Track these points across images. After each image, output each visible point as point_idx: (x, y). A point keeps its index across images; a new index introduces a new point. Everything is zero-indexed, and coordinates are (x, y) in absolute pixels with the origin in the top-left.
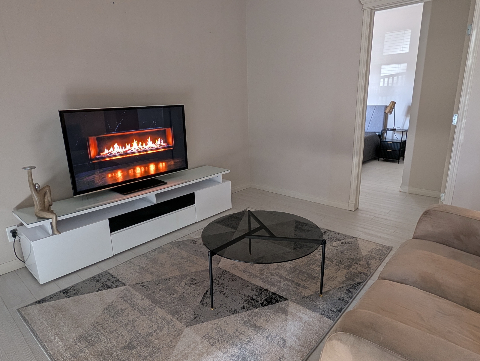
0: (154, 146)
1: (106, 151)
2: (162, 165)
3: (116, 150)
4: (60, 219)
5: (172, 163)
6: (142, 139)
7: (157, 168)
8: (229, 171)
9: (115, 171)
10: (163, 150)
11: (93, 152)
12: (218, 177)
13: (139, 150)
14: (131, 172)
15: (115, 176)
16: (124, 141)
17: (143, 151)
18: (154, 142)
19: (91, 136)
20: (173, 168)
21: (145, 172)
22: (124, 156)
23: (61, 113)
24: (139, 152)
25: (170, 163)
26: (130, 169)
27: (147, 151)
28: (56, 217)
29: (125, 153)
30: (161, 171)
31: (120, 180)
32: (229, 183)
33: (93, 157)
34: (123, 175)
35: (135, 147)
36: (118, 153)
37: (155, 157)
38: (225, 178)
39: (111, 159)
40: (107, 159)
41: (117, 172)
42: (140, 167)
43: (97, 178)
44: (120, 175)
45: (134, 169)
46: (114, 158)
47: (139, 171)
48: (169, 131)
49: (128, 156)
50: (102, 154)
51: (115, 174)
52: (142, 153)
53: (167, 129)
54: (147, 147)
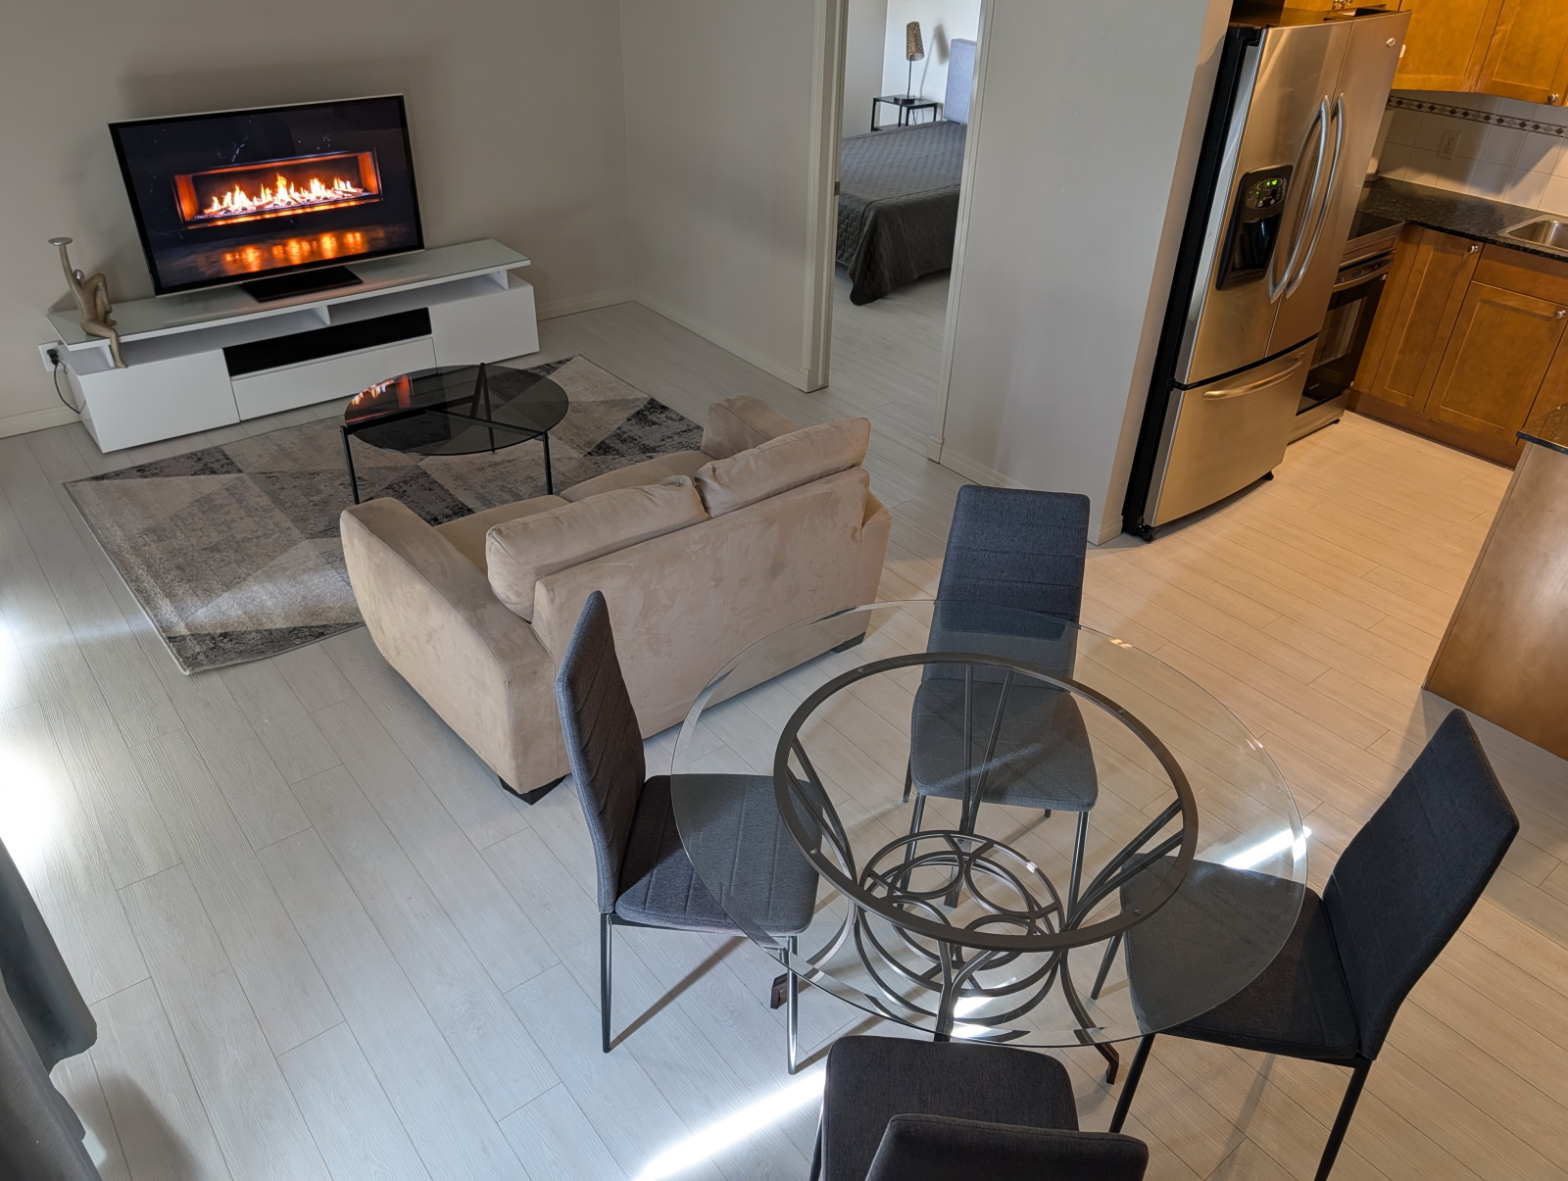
0: (329, 194)
1: (216, 206)
2: (354, 240)
3: (236, 203)
4: (125, 339)
5: (381, 233)
6: (299, 178)
7: (341, 245)
8: (528, 263)
9: (241, 248)
10: (352, 204)
11: (186, 208)
12: (500, 273)
13: (293, 203)
14: (277, 251)
15: (241, 260)
16: (253, 183)
17: (303, 207)
18: (329, 186)
19: (181, 173)
20: (383, 244)
21: (312, 252)
22: (258, 218)
23: (115, 128)
24: (293, 208)
25: (373, 234)
26: (276, 245)
27: (312, 205)
28: (118, 337)
29: (260, 211)
30: (353, 252)
31: (255, 268)
32: (527, 291)
33: (188, 219)
34: (262, 259)
35: (282, 197)
36: (244, 209)
37: (334, 219)
38: (516, 276)
39: (229, 222)
40: (220, 223)
41: (243, 251)
42: (299, 242)
43: (198, 261)
44: (252, 257)
45: (285, 245)
46: (235, 221)
47: (296, 250)
48: (367, 161)
49: (267, 216)
50: (207, 211)
51: (240, 255)
52: (300, 211)
53: (360, 156)
54: (312, 197)
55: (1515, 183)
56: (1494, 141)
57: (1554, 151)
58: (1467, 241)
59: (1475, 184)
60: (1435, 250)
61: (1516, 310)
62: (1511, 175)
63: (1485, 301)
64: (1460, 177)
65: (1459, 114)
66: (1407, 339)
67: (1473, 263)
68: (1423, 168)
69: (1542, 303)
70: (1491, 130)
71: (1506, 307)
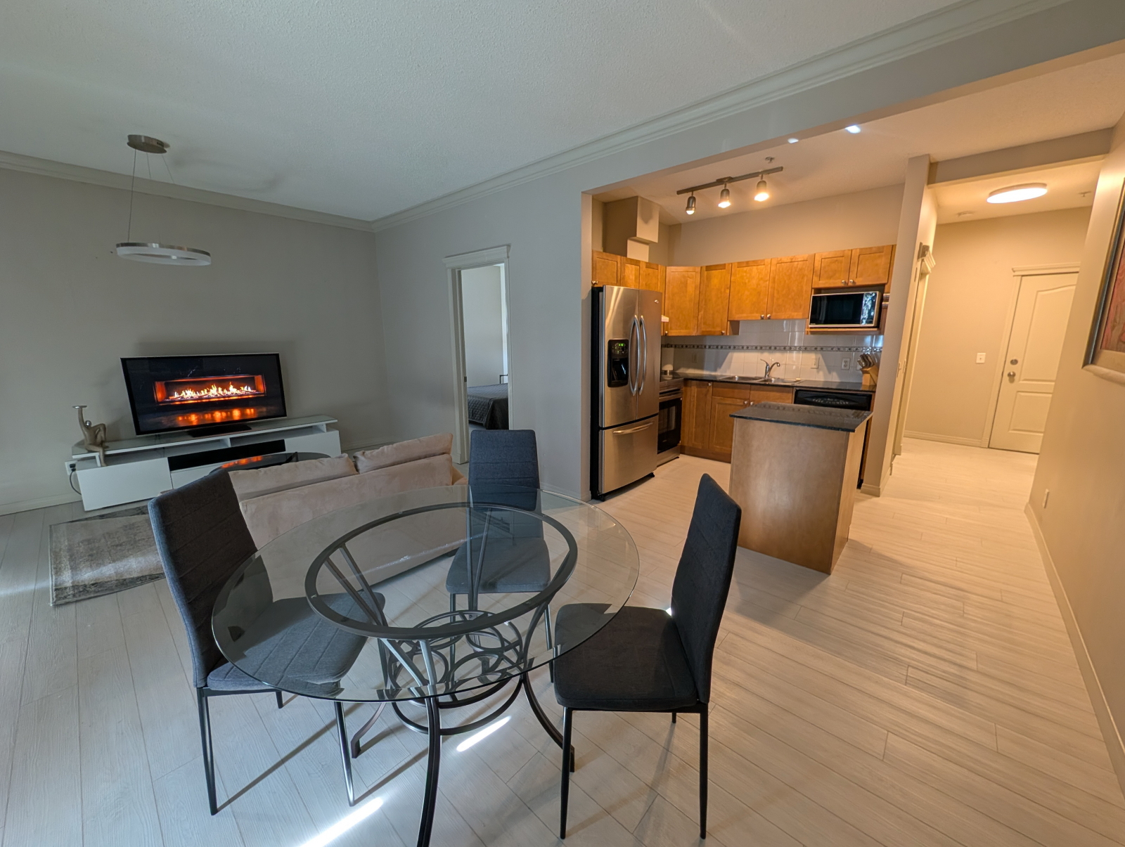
0: (238, 392)
1: (176, 395)
2: (250, 412)
3: (189, 394)
5: (264, 409)
6: (223, 384)
7: (243, 414)
8: (336, 421)
9: (188, 414)
10: (251, 396)
11: (159, 396)
12: (323, 425)
13: (219, 395)
14: (208, 416)
15: (188, 419)
16: (197, 386)
17: (224, 397)
18: (239, 389)
19: (158, 381)
20: (265, 414)
21: (227, 417)
22: (199, 401)
23: (124, 361)
24: (219, 398)
25: (260, 410)
26: (207, 413)
27: (229, 396)
28: (104, 451)
29: (201, 398)
30: (249, 417)
31: (195, 424)
32: (336, 434)
33: (159, 400)
34: (198, 419)
35: (214, 392)
36: (192, 397)
37: (241, 403)
38: (330, 427)
39: (183, 403)
40: (177, 403)
41: (190, 416)
42: (221, 412)
43: (164, 421)
44: (193, 418)
45: (212, 414)
46: (186, 402)
47: (219, 416)
48: (259, 379)
49: (204, 401)
50: (171, 398)
51: (187, 417)
52: (222, 399)
53: (256, 377)
54: (229, 393)
55: (720, 368)
56: (709, 354)
57: (730, 354)
58: (707, 382)
59: (707, 370)
60: (697, 387)
61: (730, 404)
62: (717, 366)
63: (719, 403)
64: (702, 368)
65: (696, 347)
66: (696, 423)
67: (711, 390)
68: (689, 367)
69: (738, 400)
70: (707, 350)
71: (726, 404)
